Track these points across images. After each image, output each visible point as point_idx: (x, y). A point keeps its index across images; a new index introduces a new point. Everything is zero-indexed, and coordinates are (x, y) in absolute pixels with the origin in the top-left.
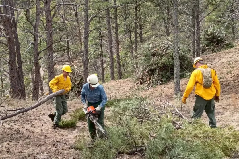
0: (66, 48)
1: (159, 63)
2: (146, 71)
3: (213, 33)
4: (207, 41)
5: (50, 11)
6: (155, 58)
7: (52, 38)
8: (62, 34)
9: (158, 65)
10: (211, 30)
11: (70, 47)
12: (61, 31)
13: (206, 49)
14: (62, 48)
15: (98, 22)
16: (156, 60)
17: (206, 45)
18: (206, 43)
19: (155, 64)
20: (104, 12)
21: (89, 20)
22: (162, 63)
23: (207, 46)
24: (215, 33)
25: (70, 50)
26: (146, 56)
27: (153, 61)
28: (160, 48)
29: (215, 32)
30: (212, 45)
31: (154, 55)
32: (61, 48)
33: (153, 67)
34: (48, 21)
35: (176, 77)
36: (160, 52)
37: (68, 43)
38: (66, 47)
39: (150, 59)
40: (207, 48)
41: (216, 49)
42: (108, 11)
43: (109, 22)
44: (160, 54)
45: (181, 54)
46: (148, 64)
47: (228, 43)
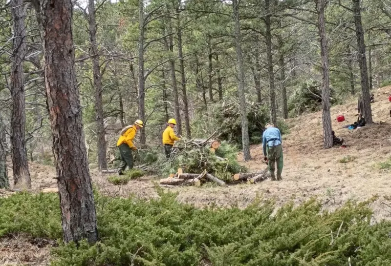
0: (119, 112)
1: (232, 125)
2: (218, 136)
3: (313, 87)
4: (306, 97)
5: (99, 67)
6: (228, 119)
7: (101, 98)
8: (113, 93)
9: (231, 128)
10: (311, 83)
11: (124, 111)
12: (112, 89)
13: (305, 108)
14: (114, 112)
15: (161, 76)
16: (229, 122)
17: (305, 103)
18: (305, 100)
19: (228, 127)
20: (168, 64)
21: (145, 76)
22: (236, 126)
23: (307, 104)
24: (316, 87)
25: (124, 114)
26: (217, 118)
27: (226, 123)
28: (234, 107)
29: (316, 85)
30: (313, 103)
31: (227, 116)
32: (112, 112)
33: (225, 131)
34: (97, 78)
35: (245, 139)
36: (234, 111)
37: (121, 105)
38: (118, 110)
39: (221, 121)
40: (306, 106)
41: (317, 107)
42: (173, 63)
43: (175, 77)
44: (234, 115)
45: (260, 113)
46: (220, 128)
47: (333, 100)
